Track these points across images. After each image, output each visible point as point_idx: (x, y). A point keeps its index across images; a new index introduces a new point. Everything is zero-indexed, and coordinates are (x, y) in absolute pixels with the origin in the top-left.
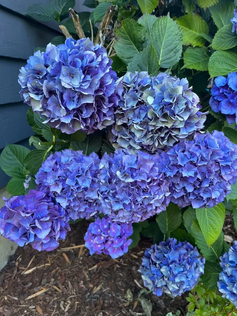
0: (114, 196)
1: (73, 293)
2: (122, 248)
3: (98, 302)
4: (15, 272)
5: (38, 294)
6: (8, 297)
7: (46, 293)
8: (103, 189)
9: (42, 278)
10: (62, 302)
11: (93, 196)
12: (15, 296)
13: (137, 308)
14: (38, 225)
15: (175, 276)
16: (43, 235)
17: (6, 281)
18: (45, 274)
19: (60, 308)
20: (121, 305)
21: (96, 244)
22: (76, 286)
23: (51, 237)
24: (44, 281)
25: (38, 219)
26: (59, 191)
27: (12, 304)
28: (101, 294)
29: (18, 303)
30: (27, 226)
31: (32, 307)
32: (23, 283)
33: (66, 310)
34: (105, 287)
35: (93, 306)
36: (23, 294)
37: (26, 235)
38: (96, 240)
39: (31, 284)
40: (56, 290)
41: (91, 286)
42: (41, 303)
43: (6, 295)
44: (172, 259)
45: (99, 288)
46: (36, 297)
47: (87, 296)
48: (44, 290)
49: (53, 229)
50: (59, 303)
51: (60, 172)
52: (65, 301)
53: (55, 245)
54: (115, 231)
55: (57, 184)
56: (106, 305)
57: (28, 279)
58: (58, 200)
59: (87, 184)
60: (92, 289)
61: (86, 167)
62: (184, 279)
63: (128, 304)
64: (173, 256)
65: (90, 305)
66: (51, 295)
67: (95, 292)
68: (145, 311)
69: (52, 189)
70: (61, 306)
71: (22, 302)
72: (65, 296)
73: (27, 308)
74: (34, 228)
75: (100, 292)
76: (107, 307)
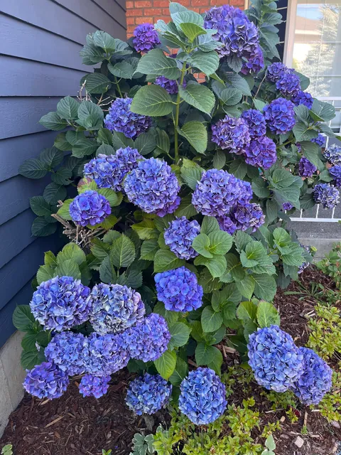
0: (93, 363)
1: (86, 417)
2: (102, 391)
3: (108, 423)
4: (33, 404)
5: (55, 421)
6: (29, 427)
7: (62, 420)
8: (87, 359)
9: (58, 407)
10: (77, 426)
11: (80, 363)
12: (35, 426)
13: (141, 424)
14: (49, 386)
15: (147, 401)
16: (53, 392)
17: (25, 414)
18: (60, 403)
19: (75, 432)
20: (127, 423)
21: (86, 391)
22: (88, 410)
23: (57, 391)
24: (60, 409)
25: (49, 383)
26: (60, 363)
27: (33, 433)
28: (110, 415)
29: (39, 431)
30: (43, 388)
31: (50, 434)
32: (41, 414)
33: (81, 432)
34: (114, 409)
35: (103, 426)
36: (42, 423)
37: (43, 392)
38: (85, 389)
39: (48, 414)
40: (71, 417)
41: (102, 409)
42: (58, 429)
43: (27, 426)
44: (144, 389)
45: (108, 411)
46: (54, 424)
47: (98, 418)
48: (60, 418)
49: (58, 386)
50: (74, 427)
51: (59, 351)
52: (79, 425)
53: (60, 395)
54: (97, 381)
55: (58, 358)
56: (114, 425)
57: (45, 409)
58: (60, 367)
59: (76, 357)
60: (103, 412)
61: (75, 346)
62: (153, 402)
63: (134, 421)
64: (145, 387)
65: (101, 426)
66: (66, 422)
67: (105, 414)
68: (148, 426)
69: (56, 362)
70: (76, 429)
71: (42, 430)
72: (79, 421)
73: (47, 435)
74: (47, 388)
75: (109, 414)
76: (115, 427)
